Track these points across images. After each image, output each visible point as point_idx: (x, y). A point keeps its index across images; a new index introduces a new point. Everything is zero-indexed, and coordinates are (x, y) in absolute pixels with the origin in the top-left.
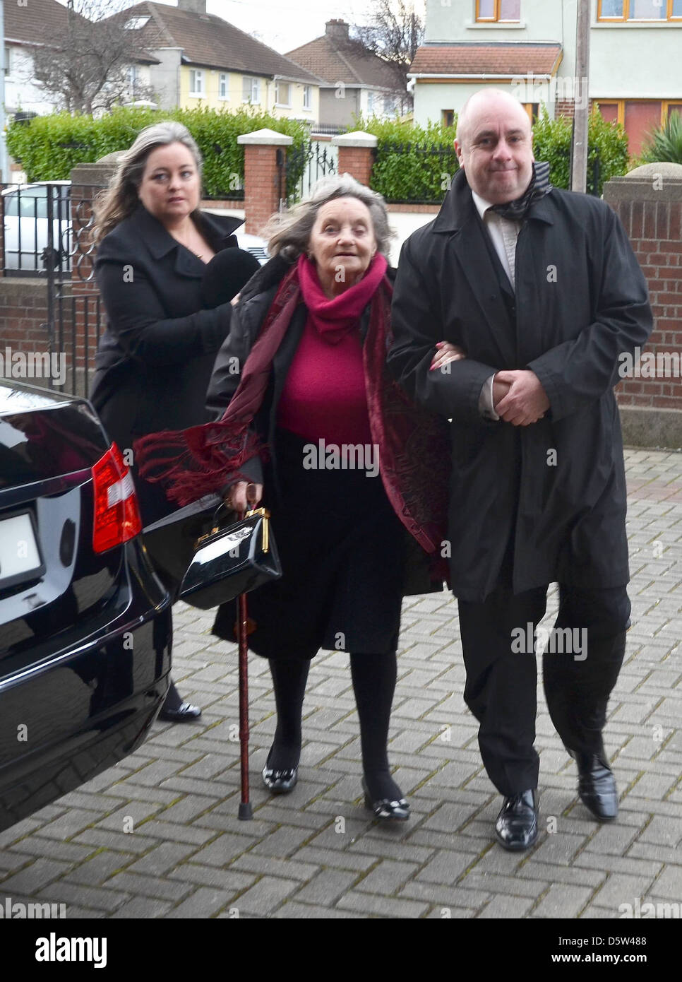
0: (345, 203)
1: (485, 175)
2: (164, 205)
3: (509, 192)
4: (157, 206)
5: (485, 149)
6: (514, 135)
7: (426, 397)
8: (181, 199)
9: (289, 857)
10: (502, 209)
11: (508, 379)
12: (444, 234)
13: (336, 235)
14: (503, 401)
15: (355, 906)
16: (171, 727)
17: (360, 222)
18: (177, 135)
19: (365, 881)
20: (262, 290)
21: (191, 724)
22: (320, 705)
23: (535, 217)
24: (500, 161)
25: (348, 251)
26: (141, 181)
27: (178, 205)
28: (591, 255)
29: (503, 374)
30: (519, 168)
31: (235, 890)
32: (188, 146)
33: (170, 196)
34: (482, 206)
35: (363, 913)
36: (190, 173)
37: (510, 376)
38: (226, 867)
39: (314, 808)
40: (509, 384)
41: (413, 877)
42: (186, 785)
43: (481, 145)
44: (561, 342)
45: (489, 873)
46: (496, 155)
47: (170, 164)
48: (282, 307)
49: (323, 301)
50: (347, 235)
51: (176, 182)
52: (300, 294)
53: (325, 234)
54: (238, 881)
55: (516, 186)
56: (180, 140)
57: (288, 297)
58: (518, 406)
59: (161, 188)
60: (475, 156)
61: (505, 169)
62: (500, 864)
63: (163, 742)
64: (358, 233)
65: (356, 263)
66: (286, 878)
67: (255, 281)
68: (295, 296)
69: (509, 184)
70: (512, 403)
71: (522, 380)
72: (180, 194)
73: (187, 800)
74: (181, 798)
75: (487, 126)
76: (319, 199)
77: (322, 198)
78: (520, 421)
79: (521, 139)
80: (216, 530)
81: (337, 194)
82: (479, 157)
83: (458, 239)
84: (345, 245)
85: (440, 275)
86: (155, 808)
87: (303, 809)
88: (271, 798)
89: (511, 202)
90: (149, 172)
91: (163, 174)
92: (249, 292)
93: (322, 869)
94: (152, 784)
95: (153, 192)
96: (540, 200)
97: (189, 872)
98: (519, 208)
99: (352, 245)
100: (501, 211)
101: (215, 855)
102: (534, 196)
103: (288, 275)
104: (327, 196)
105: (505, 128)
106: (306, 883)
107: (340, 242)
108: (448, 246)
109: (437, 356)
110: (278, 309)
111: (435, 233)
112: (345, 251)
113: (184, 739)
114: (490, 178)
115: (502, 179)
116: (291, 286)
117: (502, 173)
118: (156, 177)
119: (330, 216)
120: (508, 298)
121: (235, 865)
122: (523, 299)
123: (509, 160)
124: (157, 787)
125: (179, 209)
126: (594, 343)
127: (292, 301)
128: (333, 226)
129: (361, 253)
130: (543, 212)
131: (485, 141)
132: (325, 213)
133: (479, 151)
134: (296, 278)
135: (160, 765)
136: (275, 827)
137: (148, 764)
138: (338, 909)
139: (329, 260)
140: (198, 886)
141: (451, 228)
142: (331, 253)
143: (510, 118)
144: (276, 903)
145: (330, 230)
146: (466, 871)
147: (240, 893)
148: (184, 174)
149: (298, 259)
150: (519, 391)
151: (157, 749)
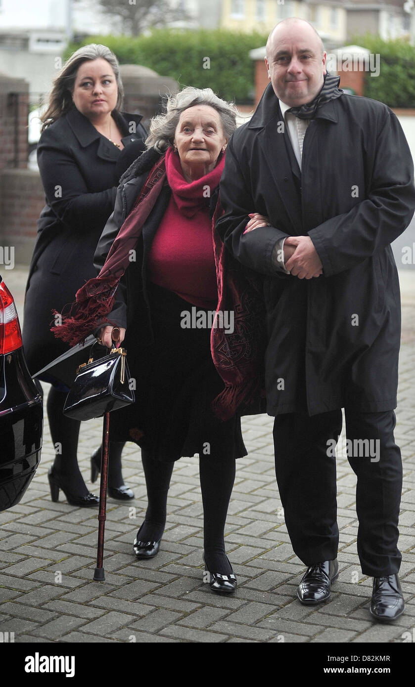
0: (199, 110)
1: (283, 85)
2: (89, 105)
3: (301, 97)
4: (84, 107)
5: (282, 64)
6: (304, 54)
7: (238, 255)
8: (102, 100)
9: (135, 600)
10: (297, 111)
11: (295, 243)
12: (256, 130)
13: (190, 134)
14: (290, 260)
15: (173, 634)
16: (78, 509)
17: (210, 125)
18: (101, 53)
19: (186, 619)
20: (137, 175)
21: (93, 509)
22: (197, 500)
23: (320, 117)
24: (294, 75)
25: (199, 147)
26: (73, 88)
27: (100, 105)
28: (365, 147)
29: (291, 239)
30: (309, 79)
31: (87, 619)
32: (109, 61)
33: (94, 98)
34: (284, 108)
35: (176, 639)
36: (110, 81)
37: (296, 240)
38: (86, 604)
39: (166, 569)
40: (295, 246)
41: (223, 618)
42: (74, 549)
43: (279, 61)
44: (337, 214)
45: (282, 618)
46: (290, 69)
47: (94, 75)
48: (150, 189)
49: (182, 184)
50: (198, 135)
51: (99, 88)
52: (166, 179)
53: (183, 133)
54: (91, 613)
55: (307, 95)
56: (103, 57)
57: (156, 181)
58: (299, 264)
59: (87, 93)
60: (275, 70)
61: (297, 80)
62: (293, 614)
63: (68, 520)
64: (208, 133)
65: (205, 155)
66: (127, 613)
67: (132, 168)
68: (161, 180)
69: (300, 91)
70: (295, 261)
71: (304, 242)
72: (102, 97)
73: (73, 559)
74: (69, 557)
75: (283, 47)
76: (182, 107)
77: (184, 106)
78: (302, 276)
79: (311, 57)
80: (91, 360)
81: (195, 103)
82: (278, 70)
83: (264, 133)
84: (198, 142)
85: (250, 163)
86: (48, 562)
87: (158, 569)
88: (136, 561)
89: (303, 105)
90: (78, 81)
91: (89, 82)
92: (127, 177)
93: (157, 608)
94: (50, 546)
95: (82, 96)
96: (325, 104)
97: (59, 605)
98: (309, 110)
99: (202, 142)
100: (295, 112)
101: (81, 595)
102: (321, 101)
103: (157, 164)
104: (187, 104)
105: (297, 48)
106: (141, 617)
107: (192, 140)
108: (257, 139)
109: (249, 223)
110: (148, 190)
111: (250, 129)
112: (197, 146)
113: (84, 518)
114: (285, 87)
115: (294, 87)
116: (159, 172)
117: (295, 83)
118: (84, 85)
119: (187, 119)
120: (296, 181)
121: (93, 603)
122: (307, 181)
123: (299, 73)
124: (53, 549)
125: (100, 109)
126: (361, 215)
127: (159, 183)
128: (189, 128)
129: (210, 148)
130: (328, 113)
131: (282, 59)
132: (185, 117)
133: (278, 66)
134: (163, 166)
135: (61, 535)
136: (133, 580)
137: (52, 533)
138: (160, 635)
139: (185, 153)
140: (61, 614)
141: (260, 126)
142: (187, 147)
143: (301, 40)
144: (114, 628)
145: (187, 130)
146: (265, 617)
147: (90, 620)
148: (104, 82)
149: (166, 151)
150: (300, 252)
151: (62, 524)
